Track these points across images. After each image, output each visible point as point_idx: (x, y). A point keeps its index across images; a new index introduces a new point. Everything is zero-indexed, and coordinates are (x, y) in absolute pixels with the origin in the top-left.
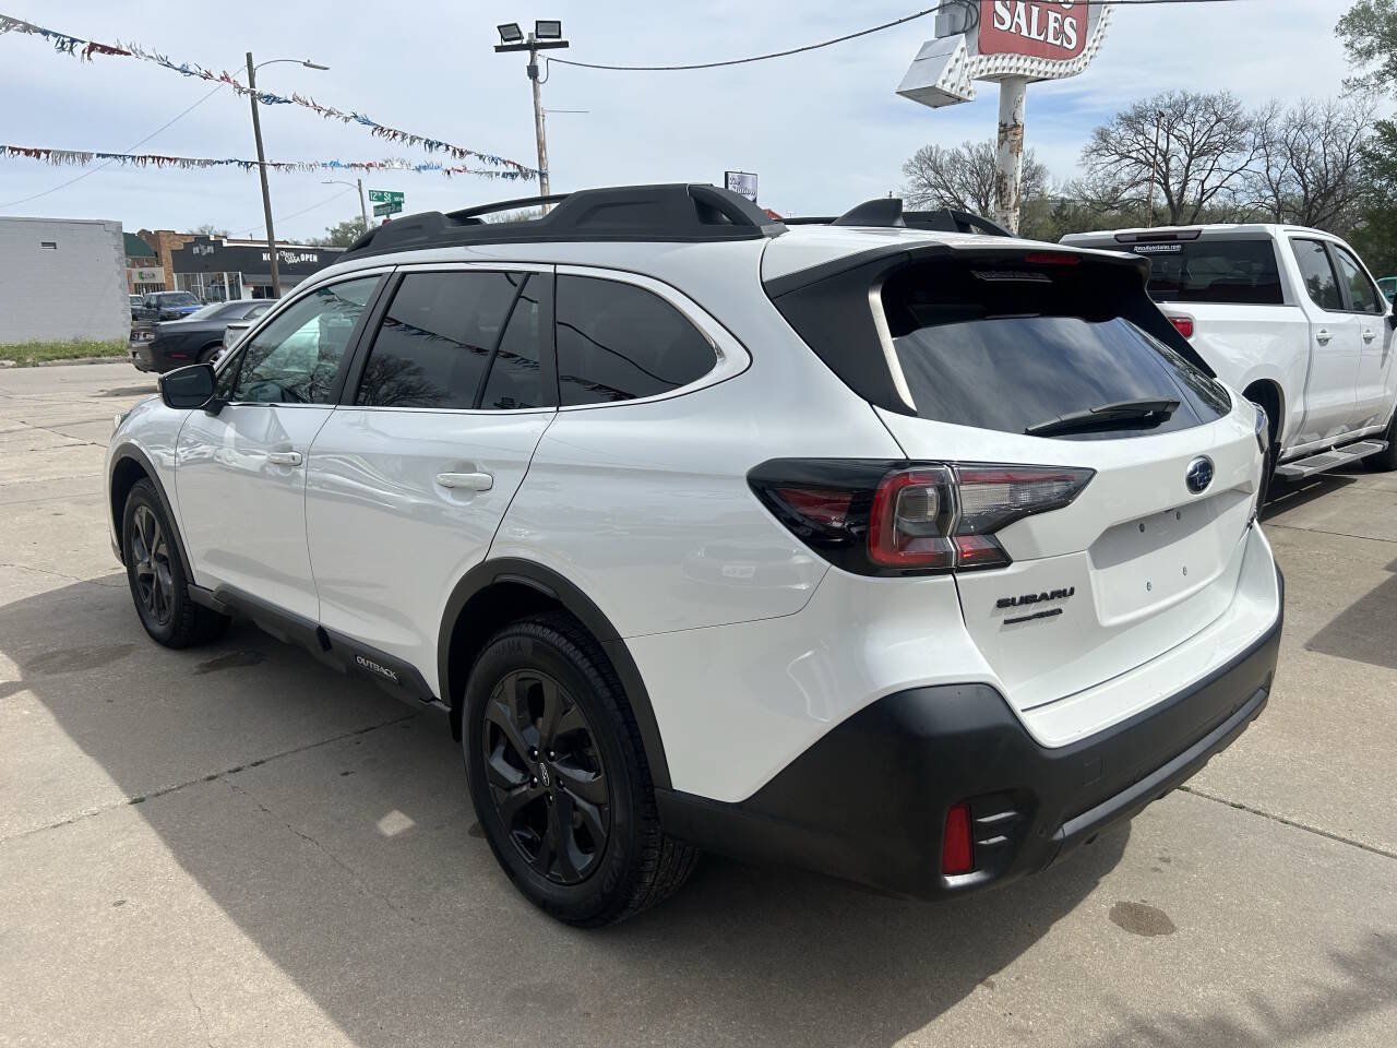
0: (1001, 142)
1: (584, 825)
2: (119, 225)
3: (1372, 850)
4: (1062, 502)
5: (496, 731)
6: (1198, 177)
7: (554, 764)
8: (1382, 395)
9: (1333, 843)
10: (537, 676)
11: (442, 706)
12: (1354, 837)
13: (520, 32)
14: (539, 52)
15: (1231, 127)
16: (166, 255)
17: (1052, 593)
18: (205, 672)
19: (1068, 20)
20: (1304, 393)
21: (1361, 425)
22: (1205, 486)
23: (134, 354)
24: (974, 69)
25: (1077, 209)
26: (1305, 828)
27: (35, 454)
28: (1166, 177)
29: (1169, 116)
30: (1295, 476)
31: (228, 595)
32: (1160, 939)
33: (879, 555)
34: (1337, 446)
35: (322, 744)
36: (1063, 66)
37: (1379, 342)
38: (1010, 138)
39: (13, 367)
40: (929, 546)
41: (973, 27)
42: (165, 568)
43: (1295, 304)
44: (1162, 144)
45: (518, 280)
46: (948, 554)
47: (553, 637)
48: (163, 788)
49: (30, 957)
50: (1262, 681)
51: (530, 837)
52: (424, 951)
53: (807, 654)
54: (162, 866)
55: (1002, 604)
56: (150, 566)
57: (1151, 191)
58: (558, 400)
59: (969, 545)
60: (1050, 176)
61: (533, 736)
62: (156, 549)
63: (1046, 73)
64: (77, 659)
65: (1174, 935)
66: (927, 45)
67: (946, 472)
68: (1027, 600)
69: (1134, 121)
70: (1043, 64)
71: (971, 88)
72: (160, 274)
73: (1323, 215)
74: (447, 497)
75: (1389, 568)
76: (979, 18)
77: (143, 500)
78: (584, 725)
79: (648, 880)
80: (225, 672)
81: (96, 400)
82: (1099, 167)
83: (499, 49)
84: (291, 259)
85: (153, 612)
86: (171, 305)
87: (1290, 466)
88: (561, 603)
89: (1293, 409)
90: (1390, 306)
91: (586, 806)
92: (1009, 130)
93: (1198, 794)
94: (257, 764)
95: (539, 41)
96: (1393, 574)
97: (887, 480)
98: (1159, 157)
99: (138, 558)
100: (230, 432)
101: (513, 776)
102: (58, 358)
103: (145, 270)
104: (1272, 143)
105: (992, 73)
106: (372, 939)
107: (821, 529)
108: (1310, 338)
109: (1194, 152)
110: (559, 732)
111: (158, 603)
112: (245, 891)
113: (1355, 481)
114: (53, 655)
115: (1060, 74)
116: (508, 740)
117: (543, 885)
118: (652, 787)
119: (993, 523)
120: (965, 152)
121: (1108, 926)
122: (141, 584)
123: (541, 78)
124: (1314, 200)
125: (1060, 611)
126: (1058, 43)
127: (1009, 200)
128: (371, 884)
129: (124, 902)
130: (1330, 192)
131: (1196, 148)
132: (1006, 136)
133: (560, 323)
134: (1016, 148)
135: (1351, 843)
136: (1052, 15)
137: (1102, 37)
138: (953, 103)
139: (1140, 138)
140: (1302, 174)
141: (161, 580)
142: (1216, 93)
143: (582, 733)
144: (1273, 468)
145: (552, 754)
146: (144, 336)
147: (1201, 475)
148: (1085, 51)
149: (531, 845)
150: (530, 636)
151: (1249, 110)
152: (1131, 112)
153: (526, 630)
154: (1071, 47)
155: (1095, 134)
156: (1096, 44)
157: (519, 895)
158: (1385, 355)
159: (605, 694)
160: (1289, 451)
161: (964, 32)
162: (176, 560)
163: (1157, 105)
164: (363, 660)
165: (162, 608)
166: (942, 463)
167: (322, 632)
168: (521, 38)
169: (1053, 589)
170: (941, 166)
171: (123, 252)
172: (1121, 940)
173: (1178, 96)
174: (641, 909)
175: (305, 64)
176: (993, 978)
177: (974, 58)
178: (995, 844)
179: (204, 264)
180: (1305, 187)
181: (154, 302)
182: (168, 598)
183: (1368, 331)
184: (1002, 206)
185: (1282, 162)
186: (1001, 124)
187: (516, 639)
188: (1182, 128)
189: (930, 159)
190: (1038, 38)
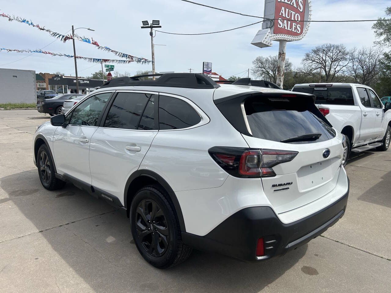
0: (279, 58)
1: (162, 241)
2: (35, 72)
3: (372, 254)
4: (290, 160)
5: (139, 216)
6: (334, 67)
7: (154, 224)
8: (381, 130)
9: (362, 252)
10: (150, 201)
11: (124, 208)
12: (367, 251)
13: (148, 23)
14: (153, 28)
15: (343, 54)
16: (47, 80)
17: (287, 183)
18: (59, 197)
19: (298, 25)
20: (360, 129)
21: (375, 138)
22: (328, 156)
23: (38, 108)
24: (272, 38)
25: (300, 75)
26: (354, 248)
27: (11, 135)
28: (325, 67)
29: (326, 50)
30: (356, 152)
31: (66, 176)
32: (314, 276)
33: (242, 172)
34: (369, 144)
35: (91, 217)
36: (297, 38)
37: (380, 116)
38: (282, 56)
39: (4, 110)
40: (255, 170)
41: (272, 27)
42: (49, 169)
43: (358, 105)
44: (324, 58)
45: (149, 96)
46: (259, 173)
47: (155, 191)
48: (48, 228)
49: (13, 272)
50: (343, 208)
51: (147, 244)
52: (118, 274)
53: (223, 198)
54: (48, 249)
55: (274, 186)
56: (44, 168)
57: (321, 71)
58: (159, 128)
59: (265, 170)
60: (293, 66)
61: (149, 217)
62: (46, 163)
63: (292, 39)
64: (24, 193)
65: (318, 275)
66: (260, 31)
67: (260, 151)
68: (280, 185)
69: (316, 51)
70: (291, 37)
71: (271, 43)
72: (45, 85)
73: (368, 79)
74: (128, 153)
75: (382, 178)
76: (274, 24)
77: (43, 150)
78: (163, 214)
79: (179, 256)
80: (64, 197)
81: (27, 120)
82: (307, 64)
83: (142, 27)
84: (82, 82)
85: (45, 180)
86: (48, 94)
87: (355, 149)
88: (158, 182)
89: (356, 134)
90: (384, 106)
91: (163, 236)
92: (282, 54)
93: (326, 238)
94: (73, 222)
95: (153, 25)
96: (383, 179)
97: (244, 153)
98: (323, 62)
99: (41, 165)
100: (69, 133)
101: (143, 228)
102: (16, 108)
103: (41, 84)
104: (354, 59)
105: (277, 39)
106: (104, 270)
107: (226, 165)
108: (361, 115)
109: (333, 60)
110: (156, 216)
111: (46, 178)
112: (70, 256)
113: (374, 153)
114: (17, 191)
115: (296, 40)
116: (142, 218)
117: (150, 257)
118: (181, 231)
119: (272, 165)
120: (269, 58)
121: (301, 272)
122: (42, 172)
123: (154, 36)
124: (366, 75)
125: (289, 188)
126: (295, 31)
127: (281, 73)
128: (104, 256)
129: (38, 258)
130: (371, 73)
131: (333, 59)
132: (281, 56)
133: (160, 108)
134: (283, 59)
135: (367, 252)
136: (294, 24)
137: (307, 30)
138: (266, 47)
139: (318, 56)
140: (363, 67)
141: (47, 171)
142: (339, 45)
143: (162, 217)
144: (351, 150)
145: (154, 222)
146: (41, 103)
147: (327, 154)
148: (303, 34)
149: (147, 246)
150: (149, 190)
151: (348, 49)
152: (316, 49)
153: (148, 189)
154: (299, 32)
155: (305, 55)
156: (306, 32)
157: (144, 259)
158: (382, 119)
159: (169, 206)
160: (355, 145)
161: (269, 28)
162: (52, 167)
163: (323, 47)
164: (103, 195)
165: (47, 179)
166: (258, 149)
167: (92, 187)
168: (148, 25)
169: (287, 182)
170: (263, 62)
171: (35, 79)
172: (304, 276)
173: (328, 45)
174: (176, 264)
175: (88, 29)
176: (269, 285)
177: (272, 35)
178: (270, 249)
179: (57, 83)
180: (363, 71)
181: (43, 93)
182: (49, 177)
183: (378, 113)
184: (279, 75)
185: (357, 64)
186: (279, 53)
187: (146, 191)
188: (330, 54)
189: (260, 60)
190: (290, 30)
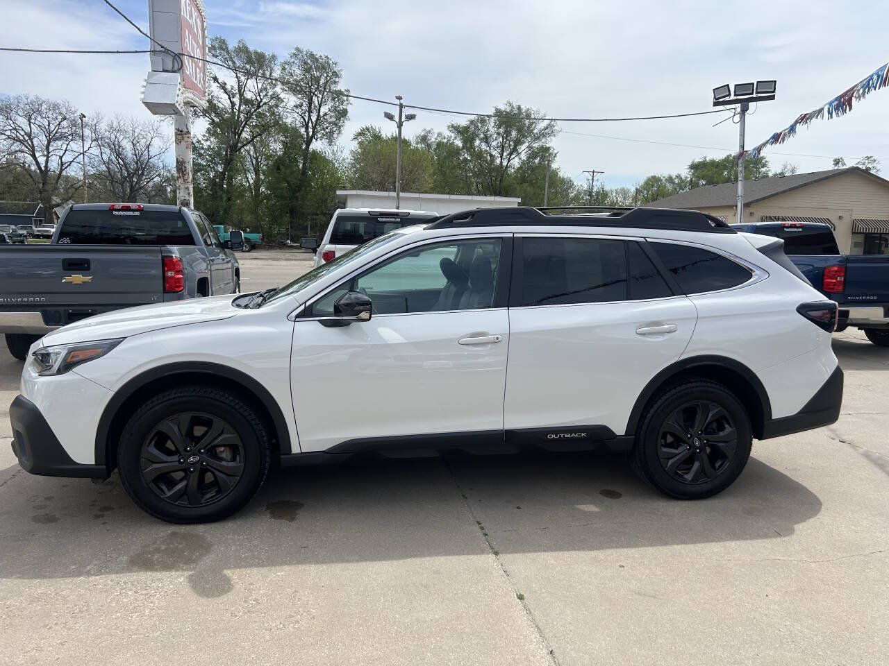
6: (57, 154)
7: (703, 436)
11: (624, 437)
15: (74, 125)
24: (183, 96)
28: (33, 150)
29: (29, 110)
38: (186, 139)
41: (178, 70)
44: (27, 129)
57: (24, 159)
69: (4, 110)
76: (182, 65)
109: (51, 137)
118: (763, 422)
126: (200, 86)
131: (52, 134)
142: (59, 101)
145: (700, 432)
161: (173, 72)
164: (554, 436)
173: (31, 98)
188: (40, 121)
190: (195, 82)
